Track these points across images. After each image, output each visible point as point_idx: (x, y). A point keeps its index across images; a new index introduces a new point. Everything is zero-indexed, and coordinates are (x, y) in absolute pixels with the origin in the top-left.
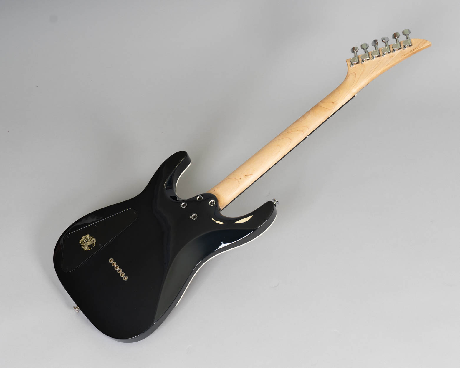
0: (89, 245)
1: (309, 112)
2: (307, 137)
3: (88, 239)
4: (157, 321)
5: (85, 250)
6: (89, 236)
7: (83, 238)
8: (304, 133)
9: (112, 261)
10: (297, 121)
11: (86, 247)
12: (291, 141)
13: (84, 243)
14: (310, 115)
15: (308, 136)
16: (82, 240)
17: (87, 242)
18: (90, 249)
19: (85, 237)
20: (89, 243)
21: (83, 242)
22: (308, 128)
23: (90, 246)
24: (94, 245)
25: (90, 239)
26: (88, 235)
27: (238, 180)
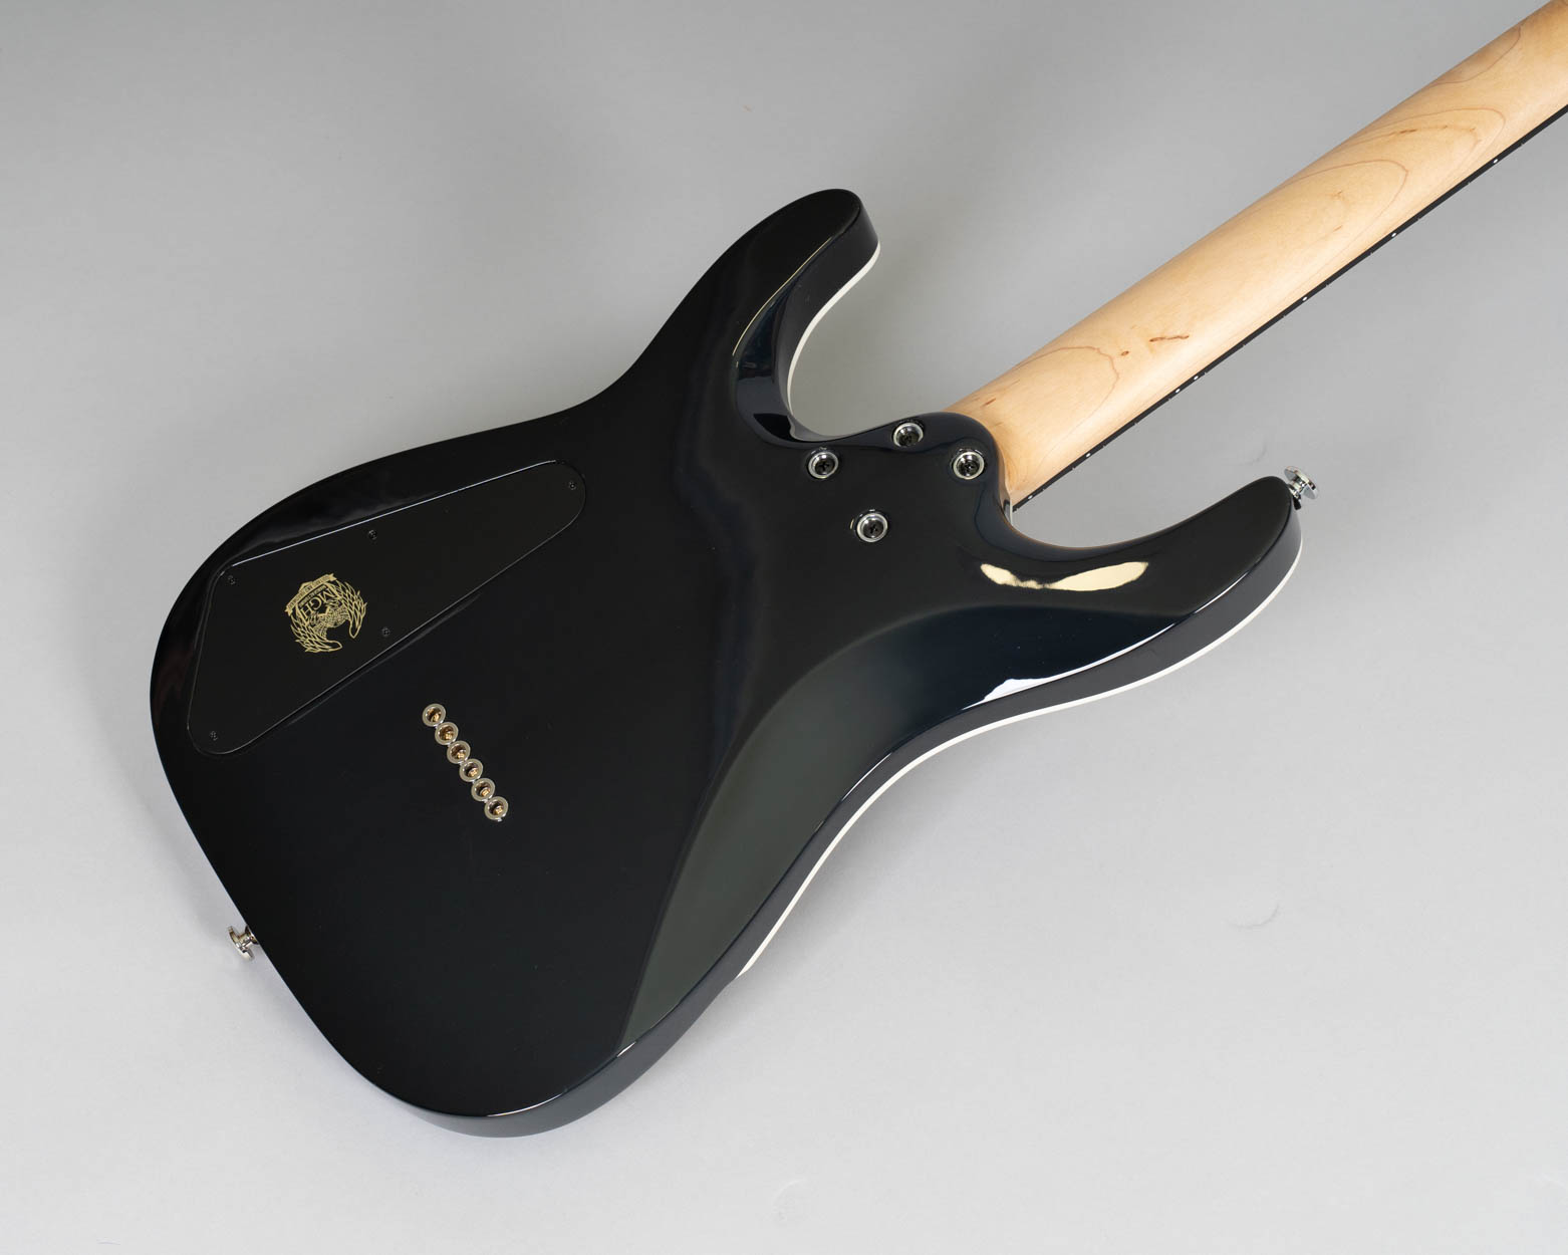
0: (329, 630)
1: (1515, 32)
2: (1490, 164)
3: (328, 598)
4: (637, 1041)
5: (309, 649)
6: (334, 583)
7: (306, 588)
8: (1477, 142)
9: (436, 717)
10: (1448, 77)
11: (313, 637)
12: (1406, 175)
13: (309, 614)
14: (1516, 47)
15: (1500, 157)
16: (297, 598)
17: (323, 610)
18: (334, 646)
19: (313, 585)
20: (330, 618)
21: (305, 608)
22: (1502, 116)
23: (337, 632)
24: (354, 630)
25: (339, 598)
26: (332, 577)
27: (1111, 359)
